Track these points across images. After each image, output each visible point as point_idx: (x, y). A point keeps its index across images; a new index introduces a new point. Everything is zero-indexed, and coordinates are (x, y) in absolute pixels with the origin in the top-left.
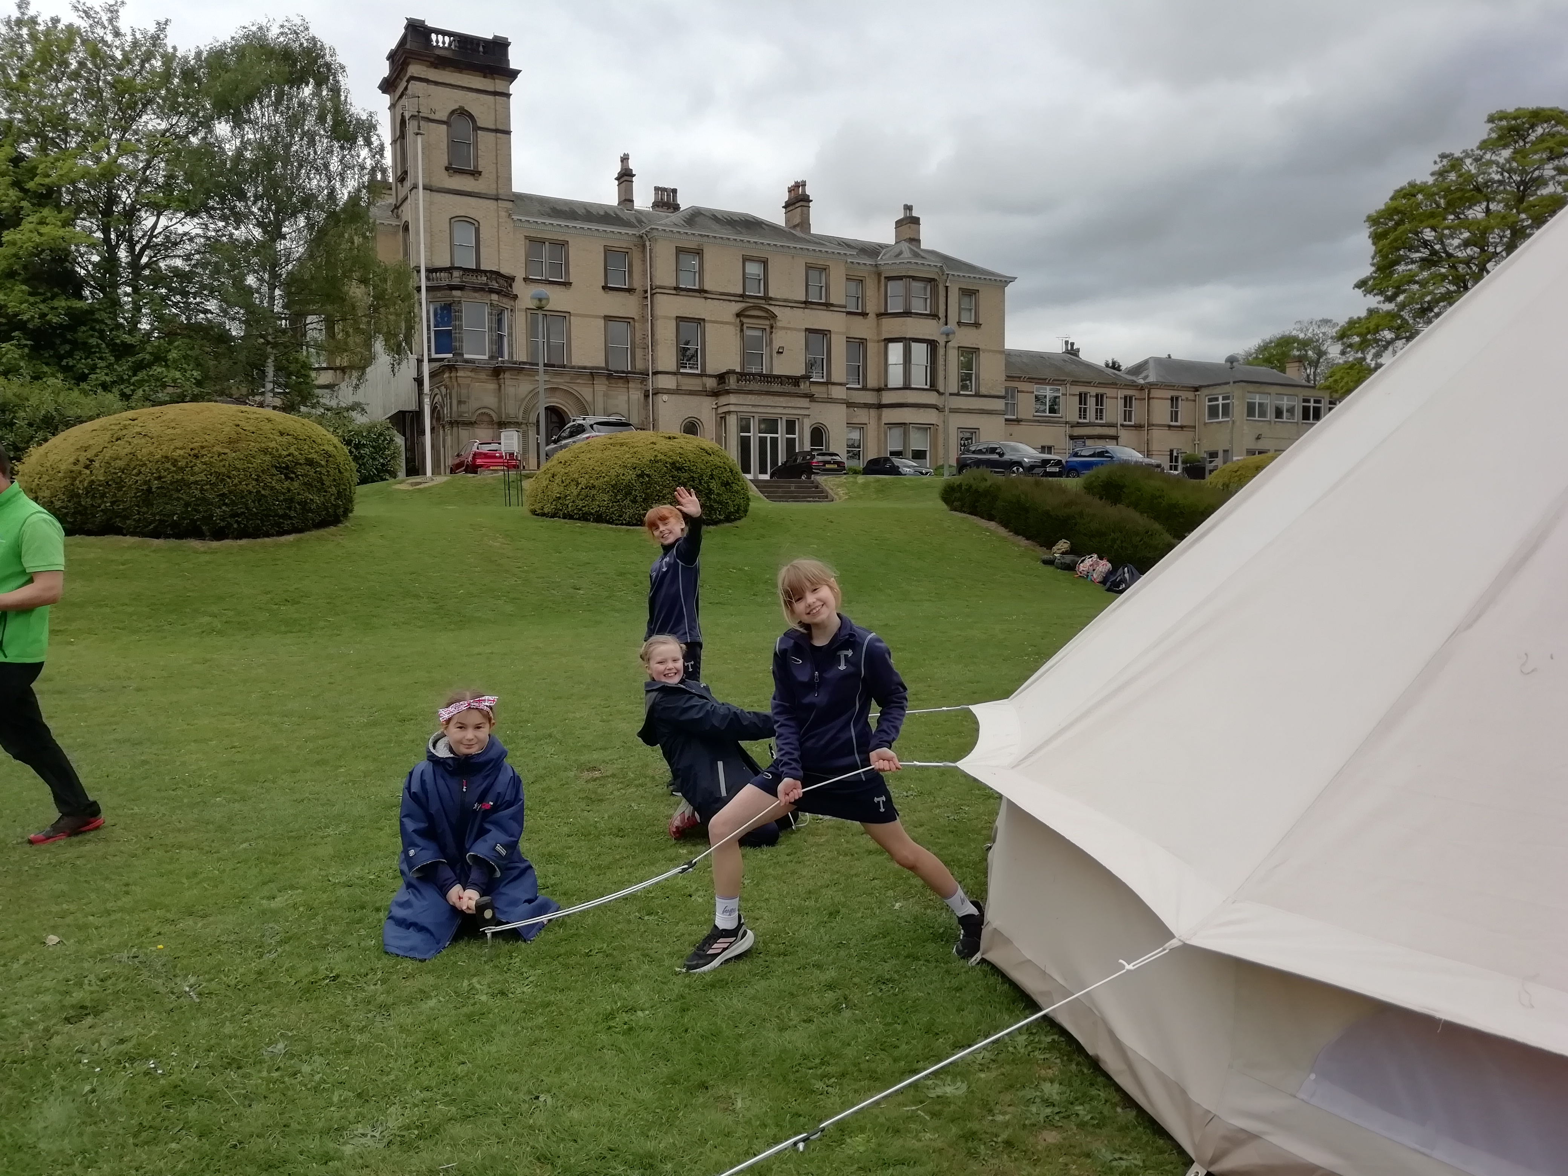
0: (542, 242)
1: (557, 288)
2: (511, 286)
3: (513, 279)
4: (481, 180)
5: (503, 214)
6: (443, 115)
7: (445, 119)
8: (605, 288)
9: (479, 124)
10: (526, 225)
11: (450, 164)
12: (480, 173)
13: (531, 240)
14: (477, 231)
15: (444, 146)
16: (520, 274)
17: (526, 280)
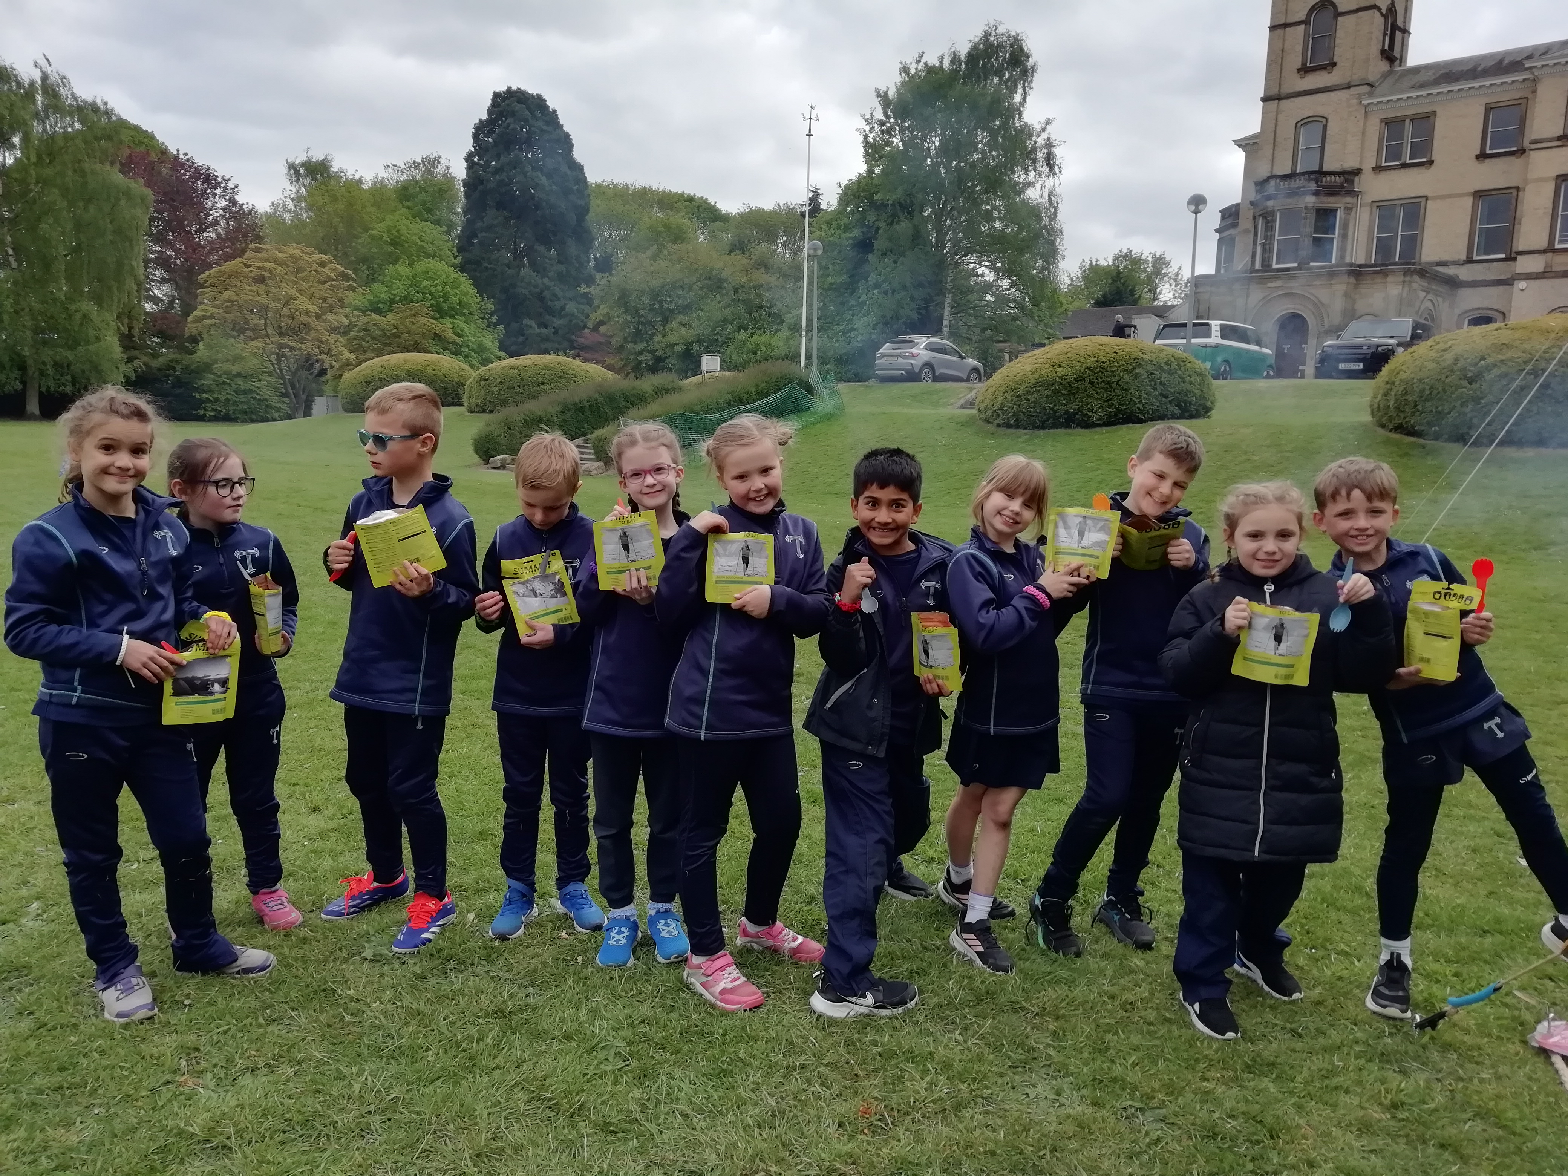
0: (1400, 121)
1: (1414, 171)
2: (1352, 182)
3: (1358, 172)
4: (1336, 70)
5: (1355, 101)
6: (1302, 16)
7: (1303, 18)
8: (1482, 156)
9: (1340, 10)
10: (1381, 106)
11: (1304, 64)
12: (1334, 64)
13: (1388, 122)
14: (1325, 128)
15: (1299, 48)
16: (1369, 164)
17: (1378, 169)
